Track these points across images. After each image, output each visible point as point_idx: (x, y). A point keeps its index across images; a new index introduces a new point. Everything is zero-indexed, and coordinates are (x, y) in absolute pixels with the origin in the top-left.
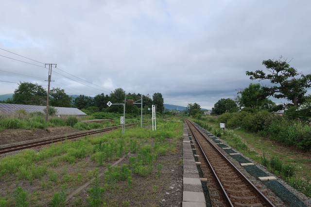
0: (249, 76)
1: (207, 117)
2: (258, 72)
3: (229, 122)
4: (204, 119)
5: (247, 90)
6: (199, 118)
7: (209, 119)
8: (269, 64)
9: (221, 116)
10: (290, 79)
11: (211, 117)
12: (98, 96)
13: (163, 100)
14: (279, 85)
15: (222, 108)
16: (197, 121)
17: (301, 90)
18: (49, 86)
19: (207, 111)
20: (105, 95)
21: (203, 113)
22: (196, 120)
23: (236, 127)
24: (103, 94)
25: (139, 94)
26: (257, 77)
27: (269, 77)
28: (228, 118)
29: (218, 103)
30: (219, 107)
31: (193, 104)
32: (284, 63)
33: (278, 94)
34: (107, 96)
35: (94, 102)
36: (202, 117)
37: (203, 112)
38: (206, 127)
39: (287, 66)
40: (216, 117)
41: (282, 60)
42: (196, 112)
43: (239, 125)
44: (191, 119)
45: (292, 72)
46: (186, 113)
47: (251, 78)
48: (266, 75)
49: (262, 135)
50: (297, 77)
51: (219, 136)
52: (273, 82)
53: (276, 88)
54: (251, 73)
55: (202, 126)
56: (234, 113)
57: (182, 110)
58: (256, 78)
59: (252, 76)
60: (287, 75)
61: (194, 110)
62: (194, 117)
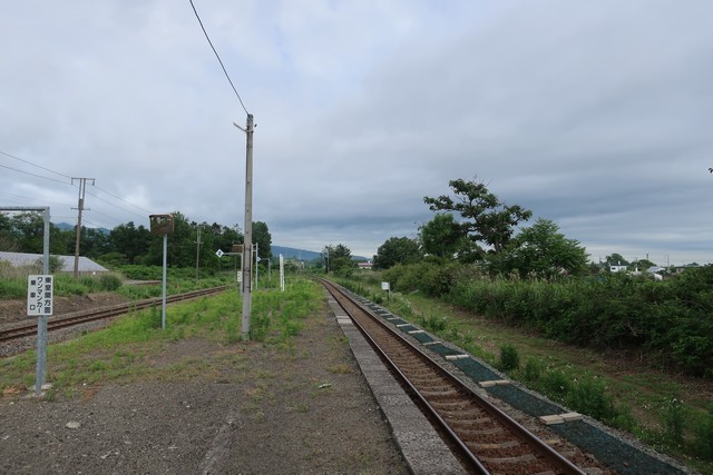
0: (429, 206)
1: (363, 273)
2: (442, 198)
3: (400, 282)
4: (357, 279)
5: (431, 224)
6: (348, 276)
7: (367, 278)
8: (459, 186)
9: (386, 271)
10: (487, 211)
11: (372, 273)
12: (121, 228)
13: (269, 237)
14: (473, 221)
15: (391, 255)
16: (345, 281)
17: (506, 230)
18: (80, 218)
19: (365, 261)
20: (136, 227)
21: (357, 266)
22: (340, 280)
23: (412, 290)
24: (131, 224)
25: (215, 225)
26: (440, 206)
27: (459, 207)
28: (399, 274)
29: (384, 246)
30: (387, 254)
31: (335, 245)
32: (481, 186)
33: (475, 234)
34: (141, 227)
35: (109, 241)
36: (355, 274)
37: (355, 263)
38: (360, 292)
39: (484, 191)
40: (380, 273)
41: (477, 182)
42: (341, 263)
43: (415, 286)
44: (330, 278)
45: (492, 201)
46: (319, 266)
47: (431, 208)
48: (454, 204)
49: (446, 301)
50: (498, 210)
51: (379, 301)
52: (464, 215)
53: (469, 225)
54: (432, 201)
55: (353, 291)
56: (410, 266)
57: (310, 259)
58: (440, 208)
59: (433, 204)
60: (484, 206)
61: (338, 260)
62: (336, 275)
